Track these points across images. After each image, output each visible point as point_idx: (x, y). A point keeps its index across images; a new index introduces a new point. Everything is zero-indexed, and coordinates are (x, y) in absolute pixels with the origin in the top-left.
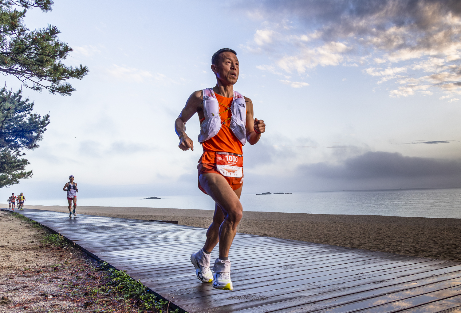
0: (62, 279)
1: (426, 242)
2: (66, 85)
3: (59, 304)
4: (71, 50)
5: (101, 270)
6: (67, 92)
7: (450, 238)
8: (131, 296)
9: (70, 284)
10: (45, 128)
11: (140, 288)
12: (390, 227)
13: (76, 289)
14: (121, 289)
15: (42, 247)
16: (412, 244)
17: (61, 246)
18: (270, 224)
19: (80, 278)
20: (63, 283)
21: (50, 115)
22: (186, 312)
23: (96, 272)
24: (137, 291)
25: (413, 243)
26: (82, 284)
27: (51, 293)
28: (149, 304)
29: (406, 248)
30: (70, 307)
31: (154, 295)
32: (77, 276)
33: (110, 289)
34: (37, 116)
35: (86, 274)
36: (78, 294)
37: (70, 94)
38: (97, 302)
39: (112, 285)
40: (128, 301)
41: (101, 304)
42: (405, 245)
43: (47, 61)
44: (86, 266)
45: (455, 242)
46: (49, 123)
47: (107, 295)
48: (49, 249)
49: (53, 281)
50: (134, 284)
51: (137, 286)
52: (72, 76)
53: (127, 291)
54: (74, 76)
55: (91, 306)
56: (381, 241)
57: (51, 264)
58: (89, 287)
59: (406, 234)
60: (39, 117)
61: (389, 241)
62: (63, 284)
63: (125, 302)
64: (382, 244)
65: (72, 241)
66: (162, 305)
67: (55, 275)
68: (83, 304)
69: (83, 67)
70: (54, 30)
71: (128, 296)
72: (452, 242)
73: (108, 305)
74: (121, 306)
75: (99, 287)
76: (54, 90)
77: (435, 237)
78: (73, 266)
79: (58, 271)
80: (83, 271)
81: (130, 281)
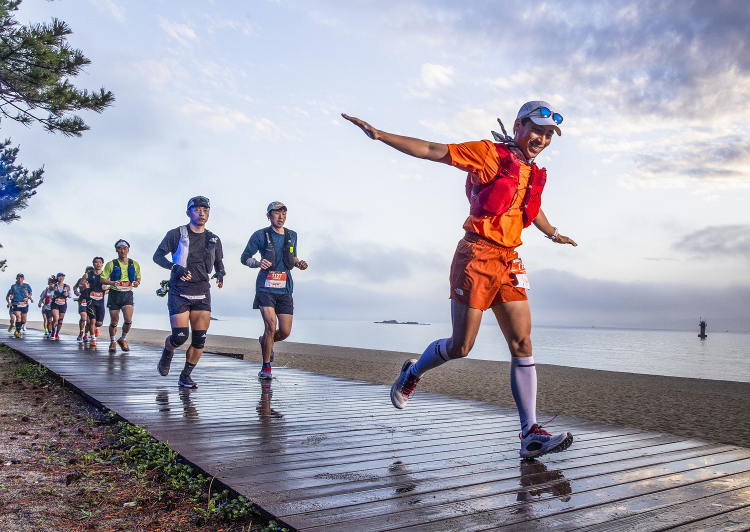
0: (34, 436)
1: (634, 409)
2: (73, 118)
3: (22, 475)
4: (88, 62)
5: (104, 424)
6: (75, 131)
7: (669, 406)
8: (150, 467)
9: (46, 444)
10: (33, 190)
11: (166, 455)
12: (579, 385)
13: (57, 452)
14: (133, 456)
15: (7, 385)
16: (612, 412)
17: (40, 384)
18: (393, 369)
19: (65, 436)
20: (34, 442)
21: (44, 170)
22: (241, 495)
23: (94, 426)
24: (161, 459)
25: (614, 409)
26: (68, 445)
27: (10, 458)
28: (179, 482)
29: (603, 417)
30: (40, 481)
31: (189, 467)
32: (60, 433)
33: (114, 454)
34: (23, 170)
35: (77, 429)
36: (58, 460)
37: (80, 135)
38: (89, 475)
39: (119, 448)
40: (144, 475)
41: (96, 479)
42: (602, 412)
43: (45, 76)
44: (79, 417)
45: (677, 412)
46: (41, 182)
47: (109, 465)
48: (18, 387)
49: (16, 439)
50: (158, 448)
51: (162, 452)
52: (85, 106)
53: (144, 458)
54: (89, 106)
55: (78, 481)
56: (565, 404)
57: (18, 411)
58: (78, 450)
59: (604, 396)
60: (26, 172)
61: (577, 405)
62: (33, 444)
63: (137, 477)
64: (566, 409)
65: (59, 375)
66: (201, 483)
67: (23, 429)
68: (65, 477)
69: (106, 93)
70: (61, 28)
71: (144, 468)
72: (672, 411)
73: (108, 481)
74: (131, 484)
75: (97, 451)
76: (53, 125)
77: (648, 403)
78: (55, 416)
79: (30, 422)
80: (72, 424)
81: (151, 442)
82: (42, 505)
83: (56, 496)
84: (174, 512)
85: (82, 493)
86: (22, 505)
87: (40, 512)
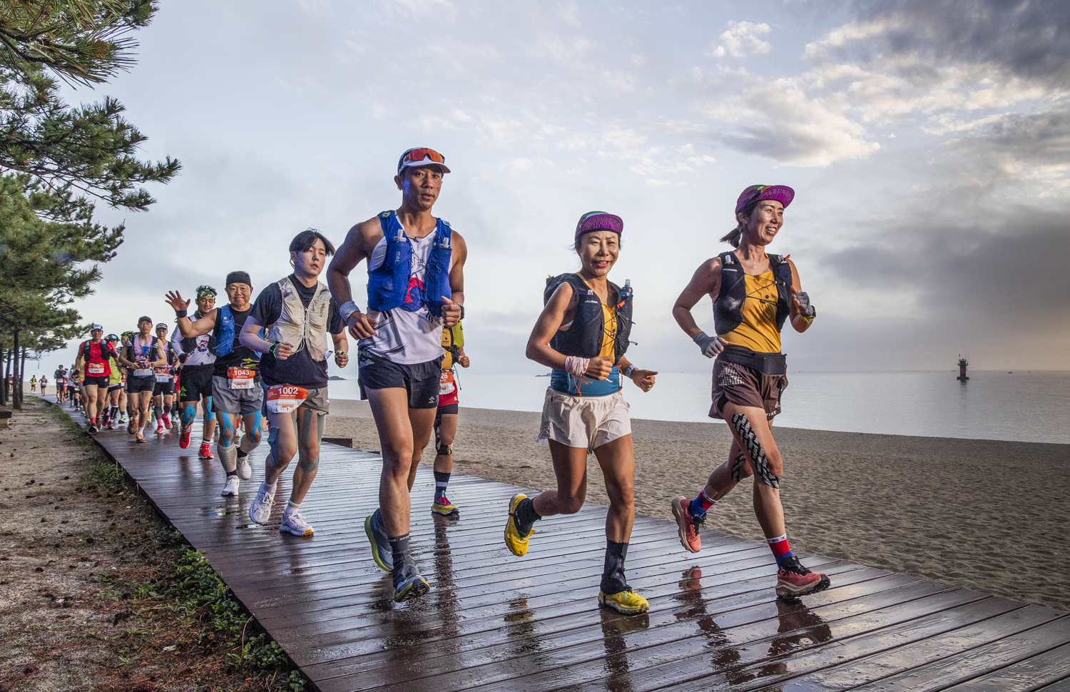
0: (94, 563)
3: (71, 614)
5: (168, 546)
8: (201, 603)
9: (104, 573)
13: (113, 584)
14: (186, 589)
15: (81, 492)
17: (116, 490)
19: (126, 562)
20: (93, 570)
23: (158, 549)
24: (211, 594)
26: (127, 573)
27: (64, 592)
28: (222, 621)
31: (236, 604)
32: (122, 558)
33: (169, 587)
35: (140, 553)
36: (111, 595)
38: (138, 614)
39: (175, 579)
40: (192, 613)
41: (144, 618)
44: (146, 537)
47: (161, 600)
48: (92, 495)
49: (76, 567)
50: (212, 580)
51: (215, 585)
53: (196, 593)
55: (125, 621)
57: (87, 529)
58: (135, 581)
62: (92, 574)
63: (185, 614)
65: (136, 480)
66: (242, 624)
67: (85, 554)
68: (114, 615)
71: (194, 604)
73: (155, 621)
74: (177, 623)
75: (153, 582)
78: (123, 534)
79: (94, 544)
81: (208, 573)
82: (84, 649)
83: (100, 639)
84: (209, 658)
85: (126, 636)
86: (64, 651)
87: (80, 660)
